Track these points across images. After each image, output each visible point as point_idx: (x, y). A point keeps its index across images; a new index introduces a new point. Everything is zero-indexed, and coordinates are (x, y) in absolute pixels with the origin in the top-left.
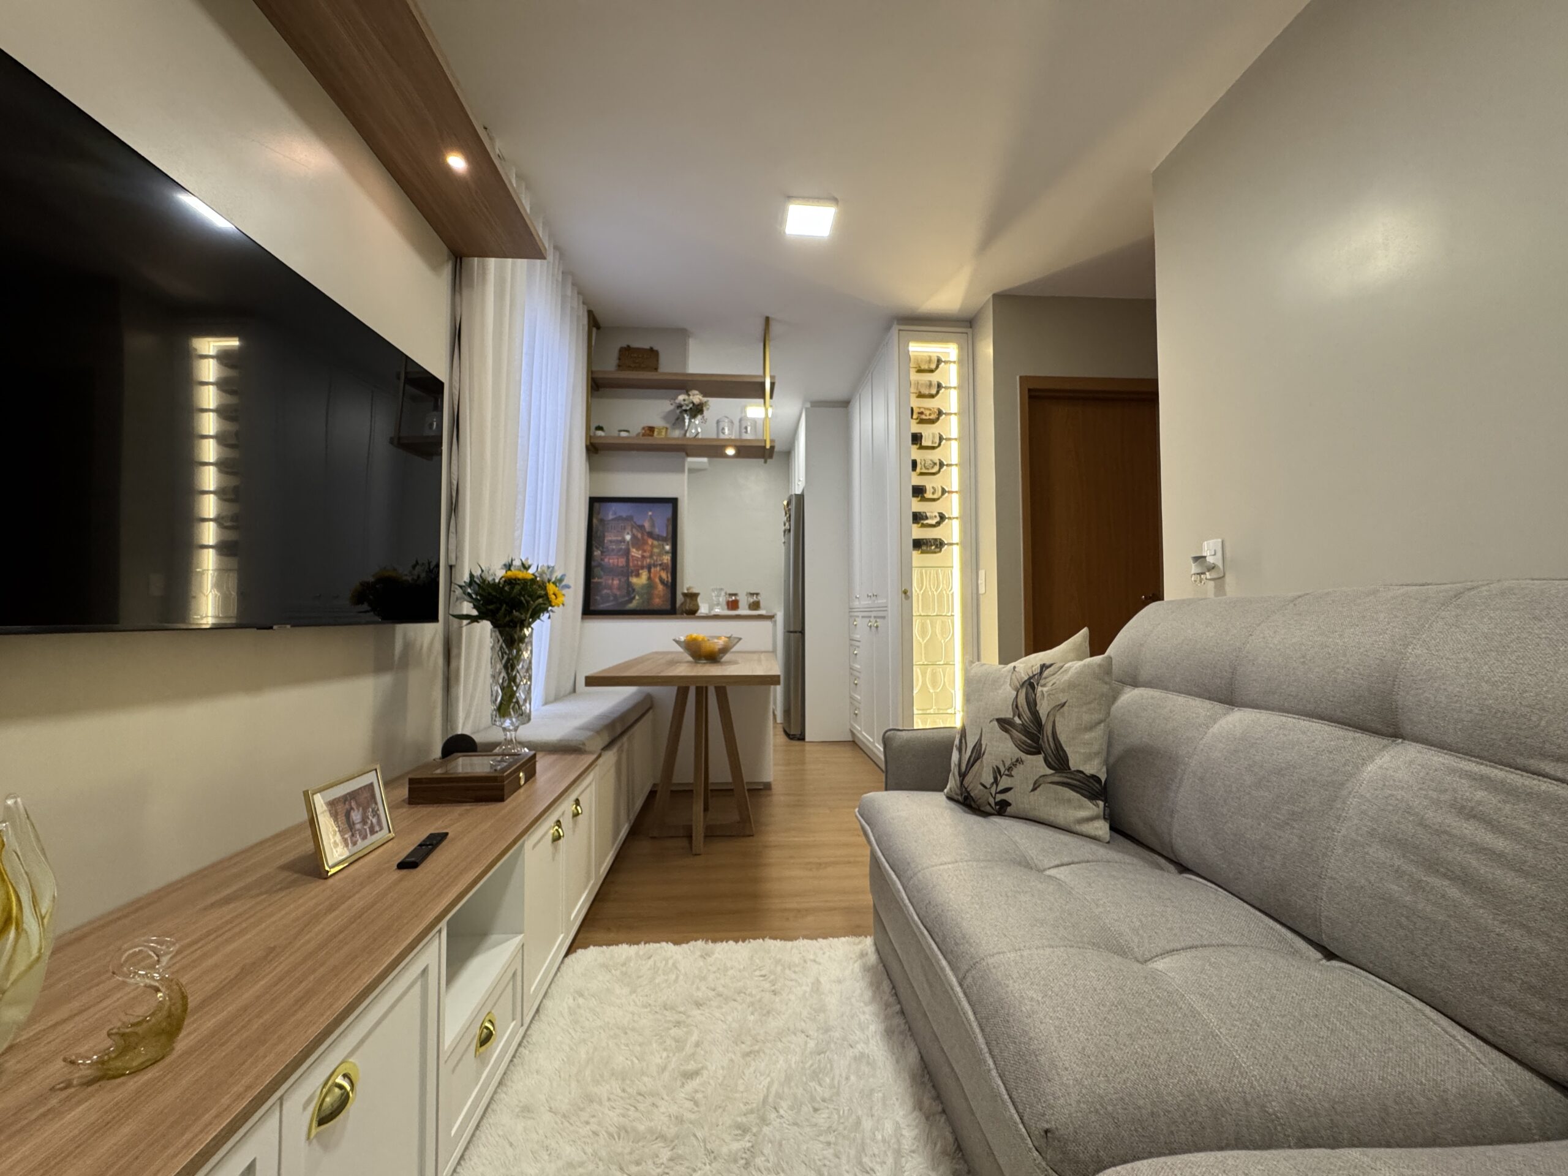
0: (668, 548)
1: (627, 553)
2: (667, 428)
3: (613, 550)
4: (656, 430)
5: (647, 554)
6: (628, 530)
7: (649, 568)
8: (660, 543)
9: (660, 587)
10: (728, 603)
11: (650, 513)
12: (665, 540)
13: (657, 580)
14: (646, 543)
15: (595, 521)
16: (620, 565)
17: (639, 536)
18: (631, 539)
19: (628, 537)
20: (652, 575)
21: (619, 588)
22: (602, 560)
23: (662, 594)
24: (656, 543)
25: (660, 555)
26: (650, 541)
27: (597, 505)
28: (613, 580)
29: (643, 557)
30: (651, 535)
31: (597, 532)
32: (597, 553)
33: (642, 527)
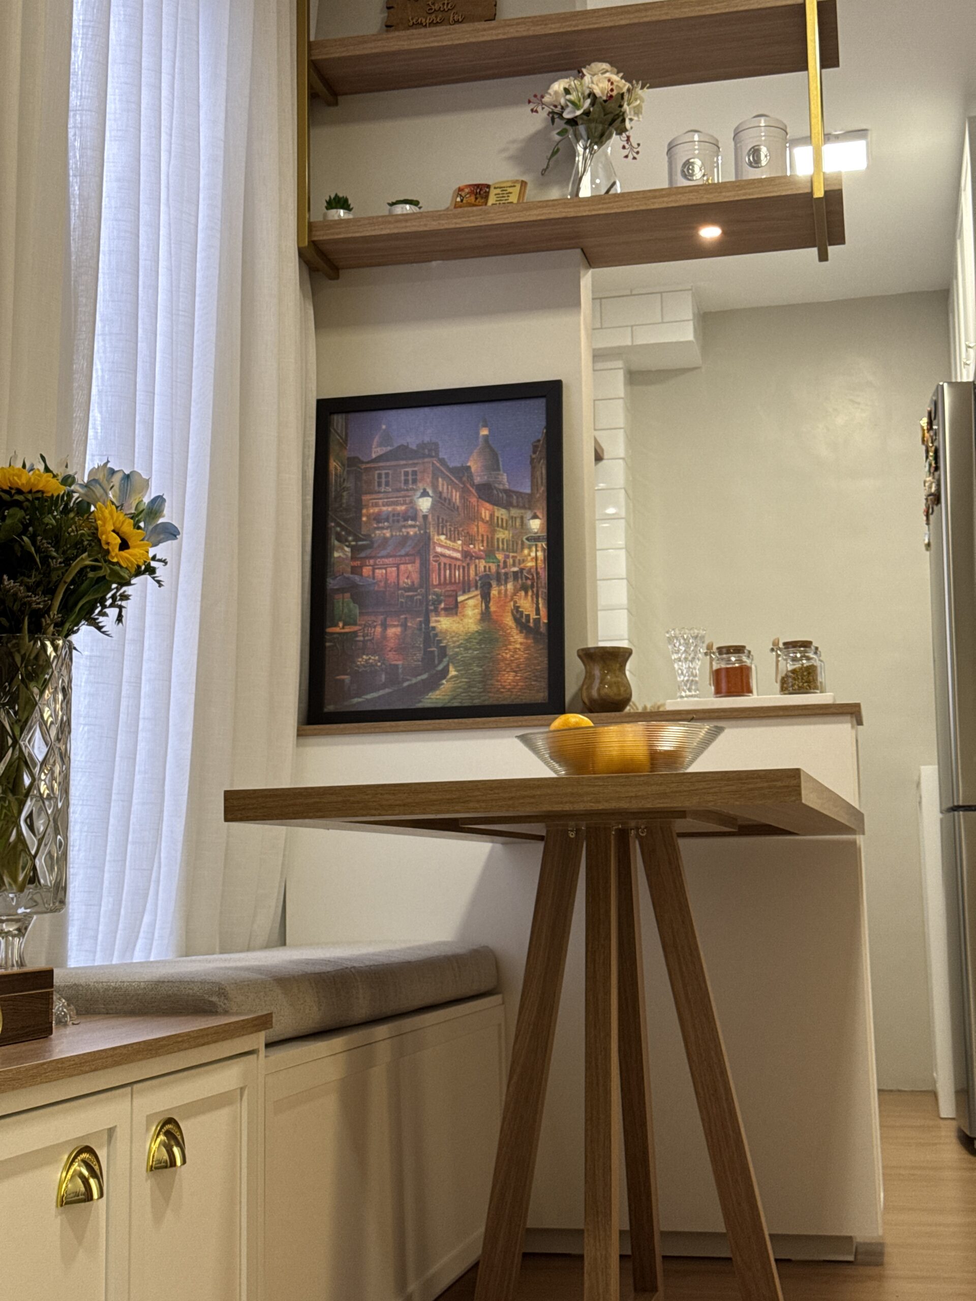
0: (536, 525)
1: (423, 546)
2: (524, 184)
3: (385, 540)
4: (493, 192)
5: (478, 548)
6: (425, 484)
7: (485, 587)
8: (514, 512)
9: (518, 638)
10: (717, 675)
11: (485, 432)
12: (527, 503)
13: (509, 621)
14: (474, 517)
15: (334, 465)
16: (405, 581)
17: (456, 497)
18: (433, 507)
19: (425, 504)
20: (493, 608)
21: (402, 649)
22: (356, 570)
23: (522, 656)
24: (501, 513)
25: (515, 545)
26: (485, 511)
27: (338, 421)
28: (385, 626)
29: (466, 555)
30: (487, 492)
31: (339, 496)
32: (340, 553)
33: (463, 472)
